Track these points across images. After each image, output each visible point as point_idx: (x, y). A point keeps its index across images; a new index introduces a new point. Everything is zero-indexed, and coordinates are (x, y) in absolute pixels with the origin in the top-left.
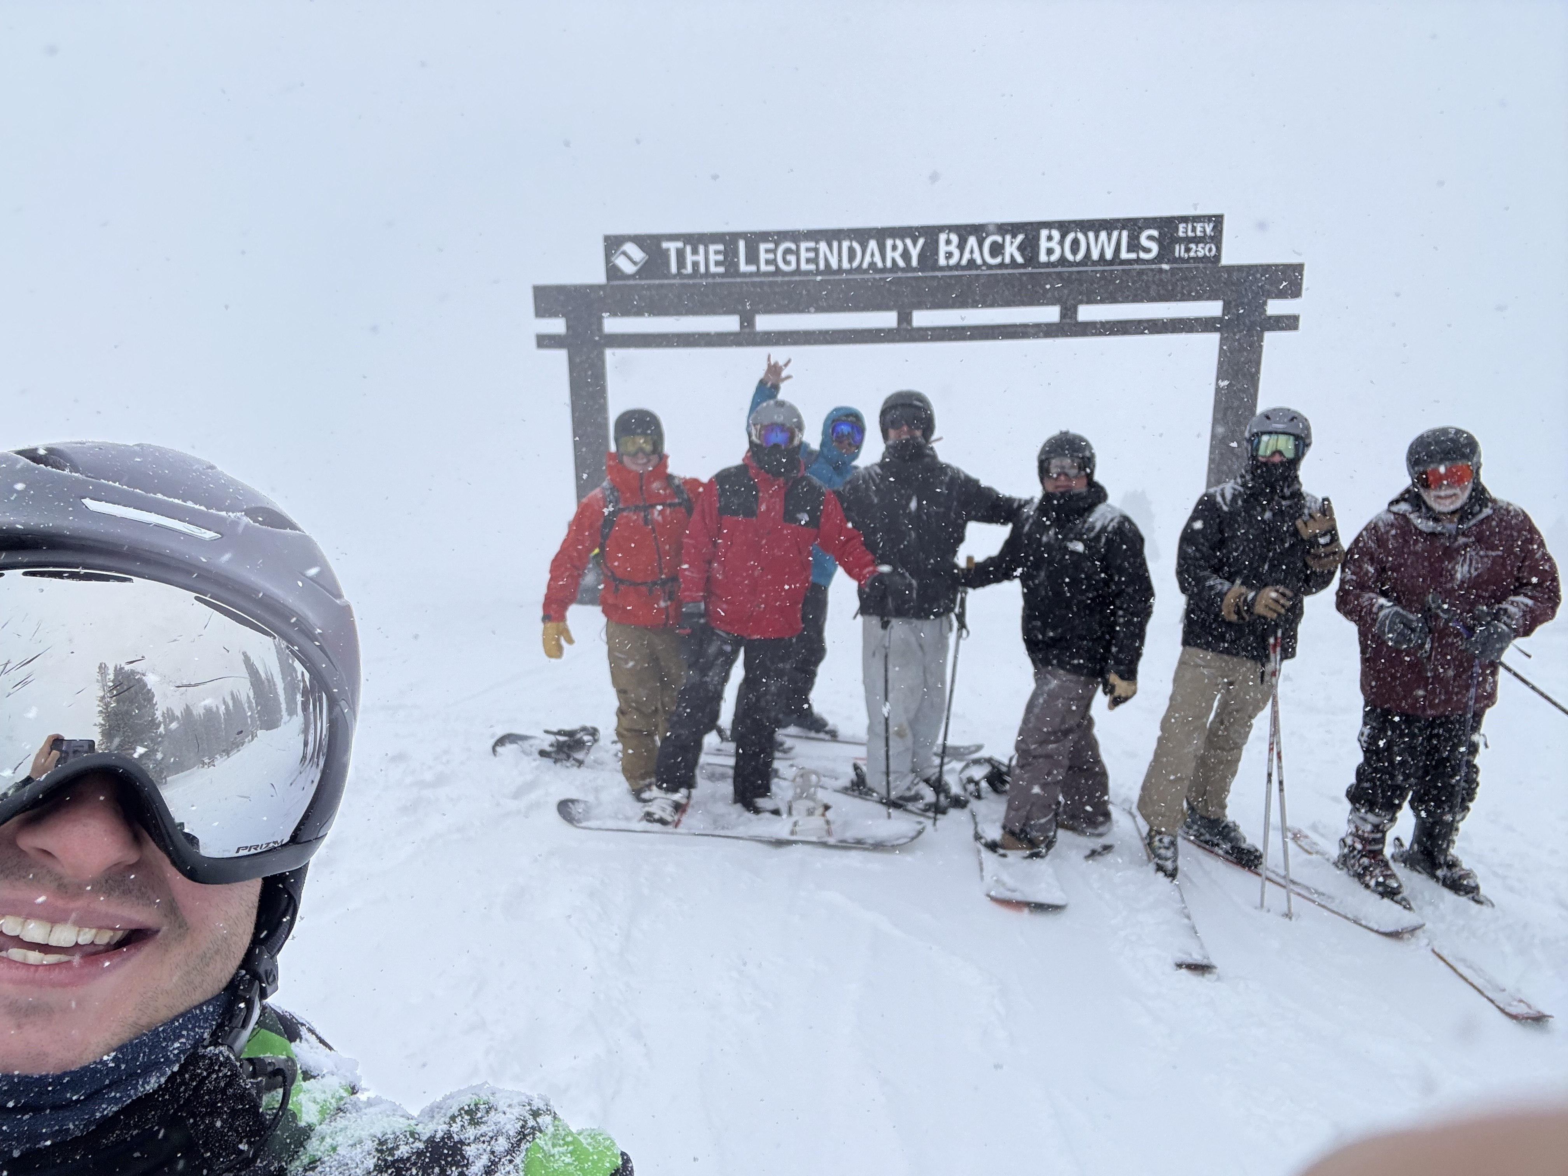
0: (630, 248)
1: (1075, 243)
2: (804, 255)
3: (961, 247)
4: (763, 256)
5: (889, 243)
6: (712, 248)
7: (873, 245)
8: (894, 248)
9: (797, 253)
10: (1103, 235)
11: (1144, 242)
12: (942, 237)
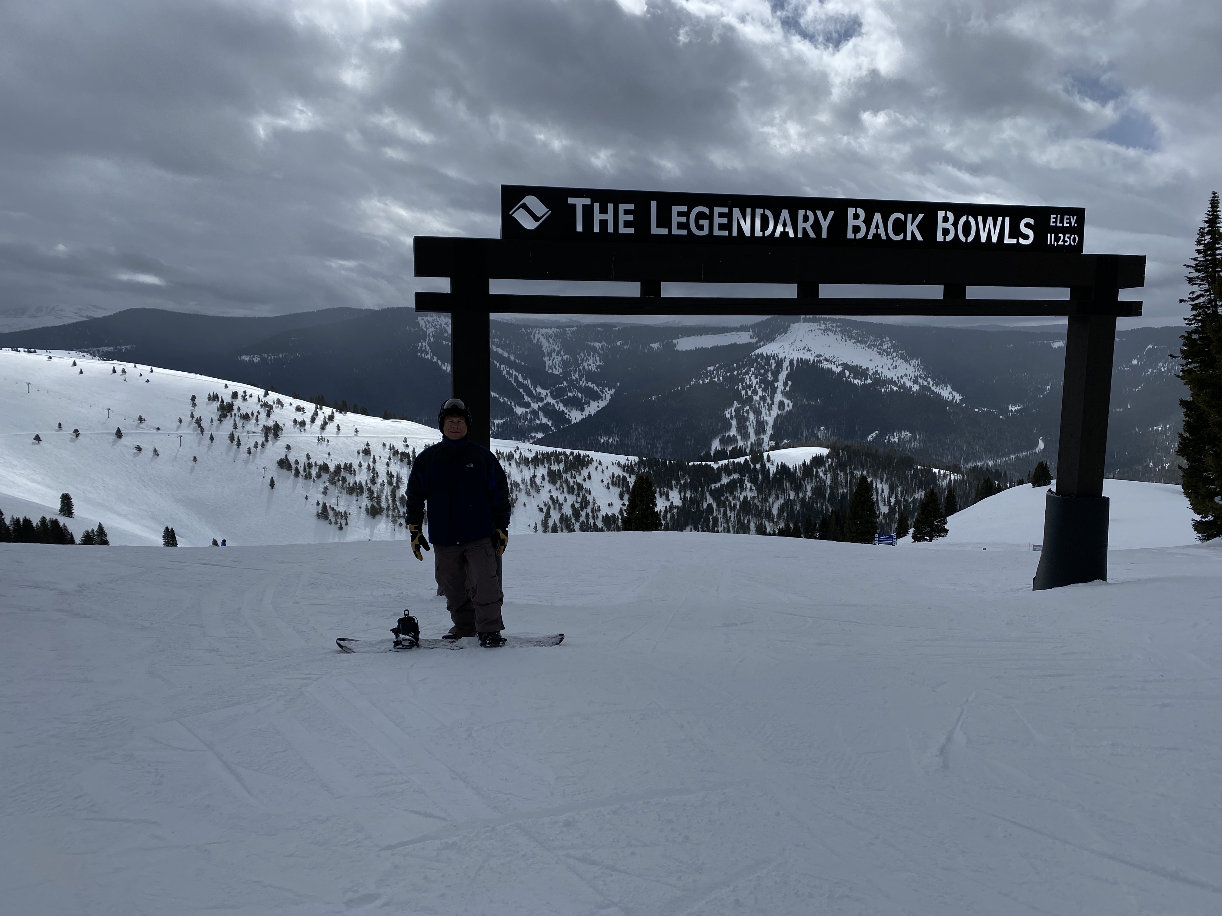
0: (531, 201)
1: (967, 226)
2: (717, 221)
3: (868, 222)
4: (676, 219)
5: (801, 213)
6: (622, 207)
7: (785, 214)
9: (710, 218)
11: (1024, 230)
12: (851, 211)
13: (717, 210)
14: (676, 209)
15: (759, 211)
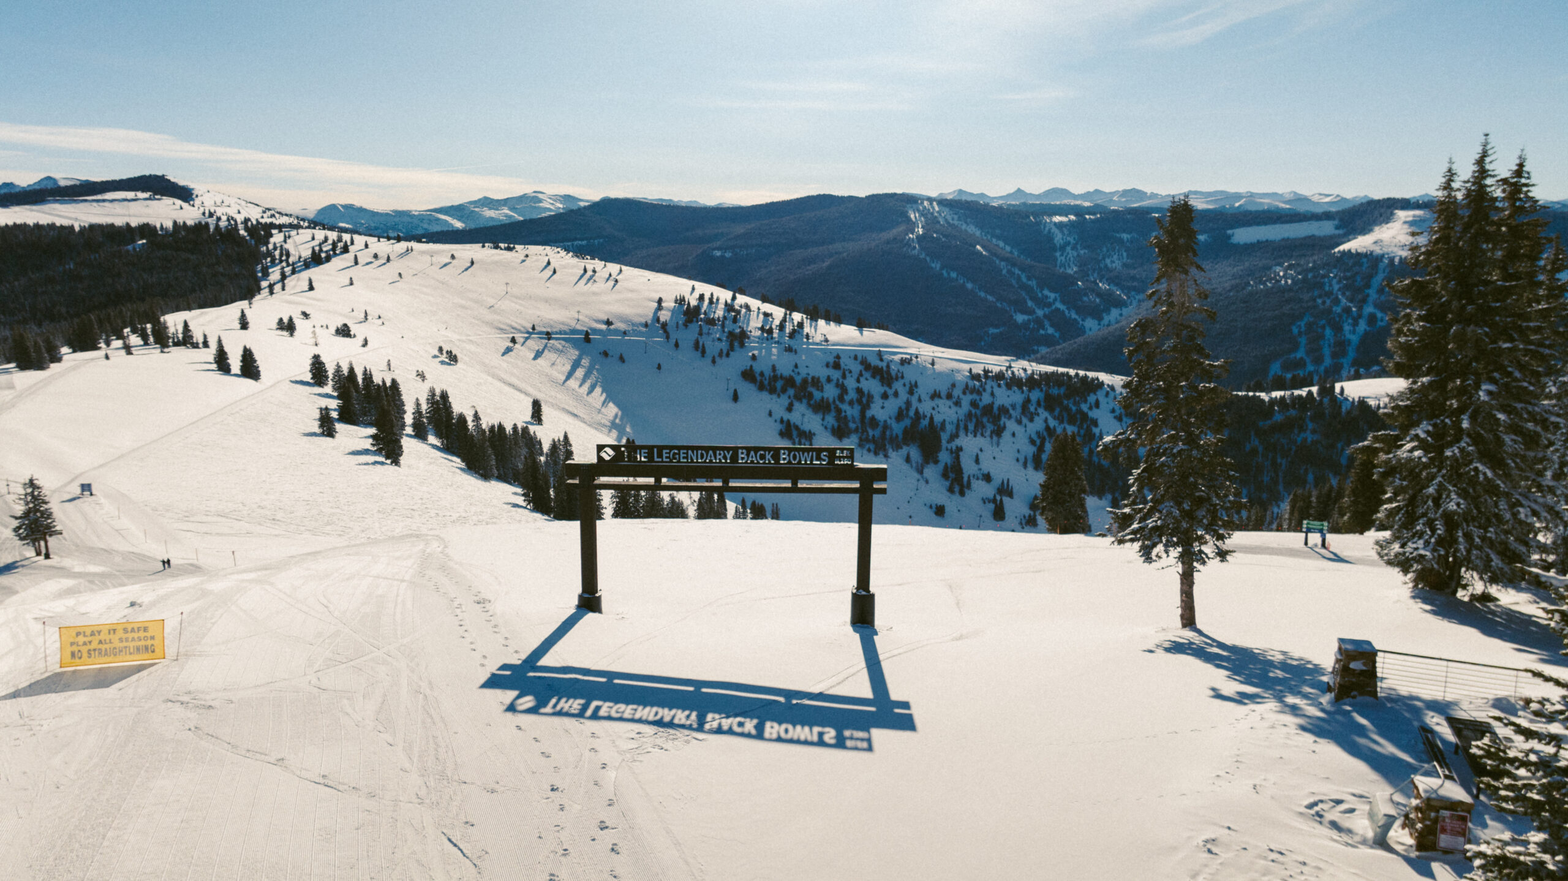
0: (607, 449)
1: (795, 457)
2: (682, 455)
3: (748, 455)
4: (665, 455)
5: (718, 452)
6: (643, 451)
7: (711, 452)
8: (720, 454)
9: (679, 454)
10: (806, 454)
11: (822, 457)
12: (740, 451)
13: (682, 451)
14: (664, 451)
15: (700, 452)
